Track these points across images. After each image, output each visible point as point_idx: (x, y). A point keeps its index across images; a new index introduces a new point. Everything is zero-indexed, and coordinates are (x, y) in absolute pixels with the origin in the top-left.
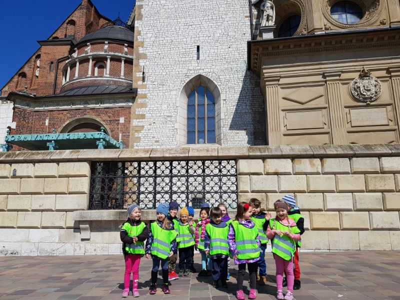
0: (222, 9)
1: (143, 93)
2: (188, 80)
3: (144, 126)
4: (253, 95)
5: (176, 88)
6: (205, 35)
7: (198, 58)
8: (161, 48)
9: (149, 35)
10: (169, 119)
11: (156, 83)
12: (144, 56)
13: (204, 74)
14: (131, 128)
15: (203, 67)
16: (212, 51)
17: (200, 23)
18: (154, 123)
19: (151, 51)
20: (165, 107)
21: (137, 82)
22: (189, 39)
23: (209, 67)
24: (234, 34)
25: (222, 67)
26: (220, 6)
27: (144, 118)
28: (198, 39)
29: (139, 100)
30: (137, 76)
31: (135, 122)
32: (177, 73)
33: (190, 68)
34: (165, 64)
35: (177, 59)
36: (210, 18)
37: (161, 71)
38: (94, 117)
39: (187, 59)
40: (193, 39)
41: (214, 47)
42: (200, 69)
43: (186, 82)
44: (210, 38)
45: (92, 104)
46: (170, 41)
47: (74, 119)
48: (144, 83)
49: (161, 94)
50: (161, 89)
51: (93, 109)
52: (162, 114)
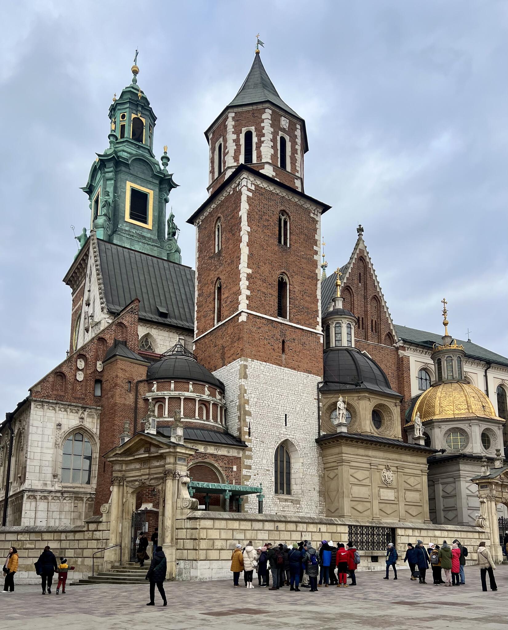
0: (300, 388)
1: (250, 446)
2: (281, 442)
3: (250, 476)
4: (318, 463)
5: (272, 447)
6: (290, 407)
7: (286, 425)
8: (261, 409)
9: (253, 396)
10: (268, 472)
11: (258, 440)
13: (290, 439)
14: (242, 476)
15: (289, 433)
16: (295, 421)
17: (287, 395)
18: (258, 474)
19: (255, 410)
20: (264, 461)
21: (244, 436)
22: (280, 407)
23: (293, 434)
25: (301, 436)
27: (251, 469)
28: (286, 408)
29: (247, 453)
30: (245, 430)
31: (244, 472)
32: (273, 434)
33: (281, 432)
34: (264, 424)
35: (272, 422)
37: (262, 430)
38: (213, 462)
39: (279, 423)
41: (296, 418)
42: (287, 435)
43: (279, 443)
44: (294, 410)
45: (211, 450)
46: (267, 405)
47: (197, 461)
48: (250, 438)
49: (262, 450)
50: (262, 445)
51: (212, 455)
52: (263, 468)
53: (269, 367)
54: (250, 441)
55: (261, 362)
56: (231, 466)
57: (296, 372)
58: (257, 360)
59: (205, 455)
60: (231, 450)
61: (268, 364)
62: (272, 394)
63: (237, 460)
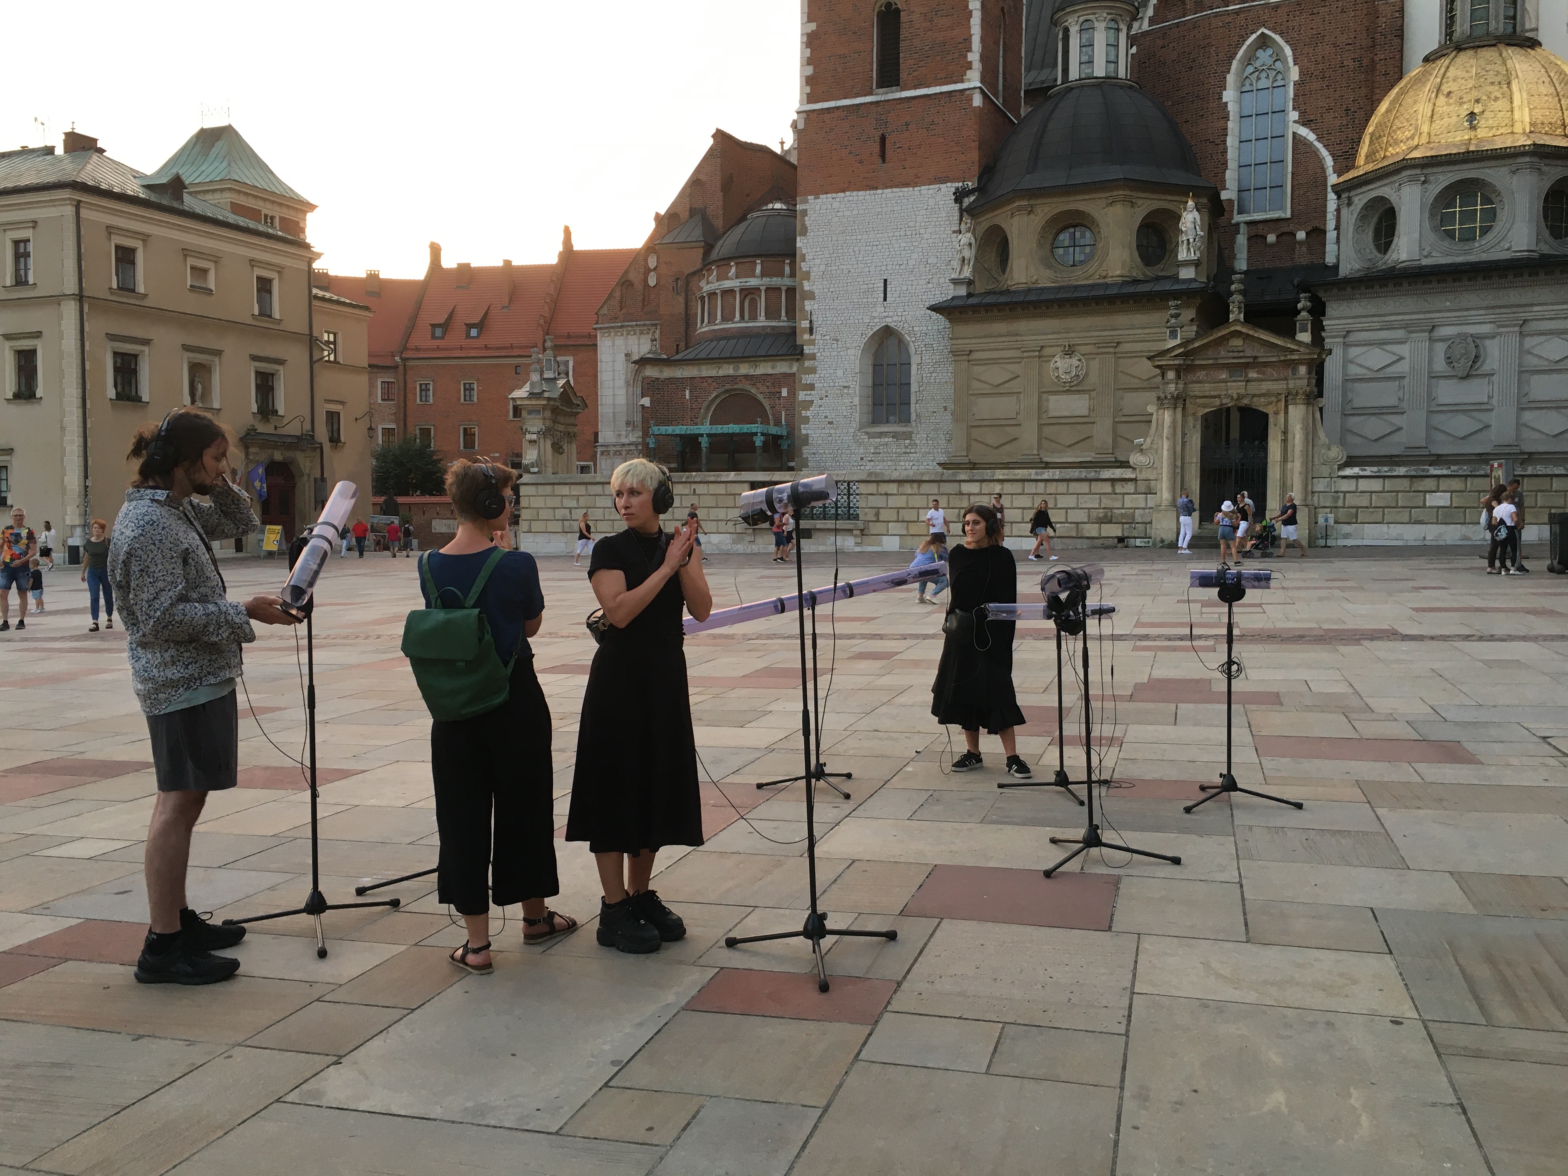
0: (919, 219)
1: (811, 352)
2: (872, 333)
3: (812, 401)
5: (854, 344)
6: (895, 263)
7: (885, 299)
8: (834, 282)
9: (817, 262)
10: (846, 391)
11: (827, 337)
12: (811, 296)
13: (892, 325)
14: (796, 404)
15: (891, 314)
16: (905, 288)
17: (889, 242)
19: (821, 286)
20: (840, 373)
21: (802, 336)
22: (872, 269)
23: (900, 314)
24: (935, 261)
25: (917, 313)
26: (917, 213)
27: (813, 389)
28: (884, 268)
29: (807, 364)
30: (803, 326)
31: (802, 396)
32: (857, 321)
33: (875, 314)
34: (839, 307)
35: (856, 300)
36: (903, 233)
37: (835, 319)
38: (749, 388)
39: (869, 300)
40: (878, 269)
41: (908, 283)
42: (887, 317)
43: (869, 336)
44: (903, 267)
45: (745, 369)
46: (846, 271)
47: (722, 390)
48: (812, 337)
49: (835, 354)
50: (835, 346)
51: (746, 377)
52: (836, 384)
53: (851, 198)
54: (812, 342)
55: (834, 195)
56: (778, 390)
57: (911, 189)
58: (827, 193)
59: (733, 379)
60: (778, 364)
61: (848, 193)
62: (856, 249)
63: (789, 379)
